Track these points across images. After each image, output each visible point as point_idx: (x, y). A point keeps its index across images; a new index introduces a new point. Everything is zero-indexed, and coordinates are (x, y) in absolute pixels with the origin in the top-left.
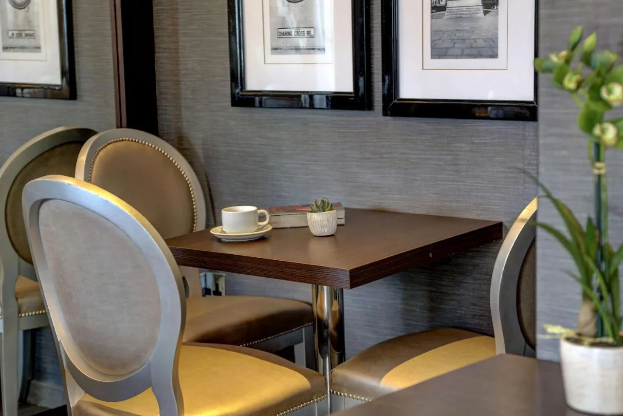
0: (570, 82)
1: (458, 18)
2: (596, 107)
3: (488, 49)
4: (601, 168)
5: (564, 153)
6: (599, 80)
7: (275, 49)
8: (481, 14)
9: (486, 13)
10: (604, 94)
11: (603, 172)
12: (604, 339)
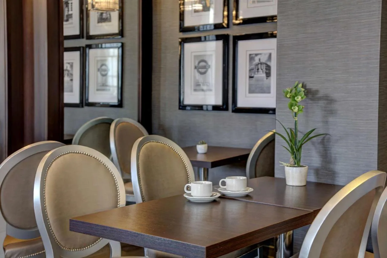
0: (288, 96)
1: (258, 80)
2: (294, 102)
3: (267, 90)
4: (296, 119)
5: (283, 117)
6: (295, 95)
7: (195, 90)
8: (265, 79)
9: (267, 79)
10: (296, 98)
11: (297, 120)
12: (296, 165)
